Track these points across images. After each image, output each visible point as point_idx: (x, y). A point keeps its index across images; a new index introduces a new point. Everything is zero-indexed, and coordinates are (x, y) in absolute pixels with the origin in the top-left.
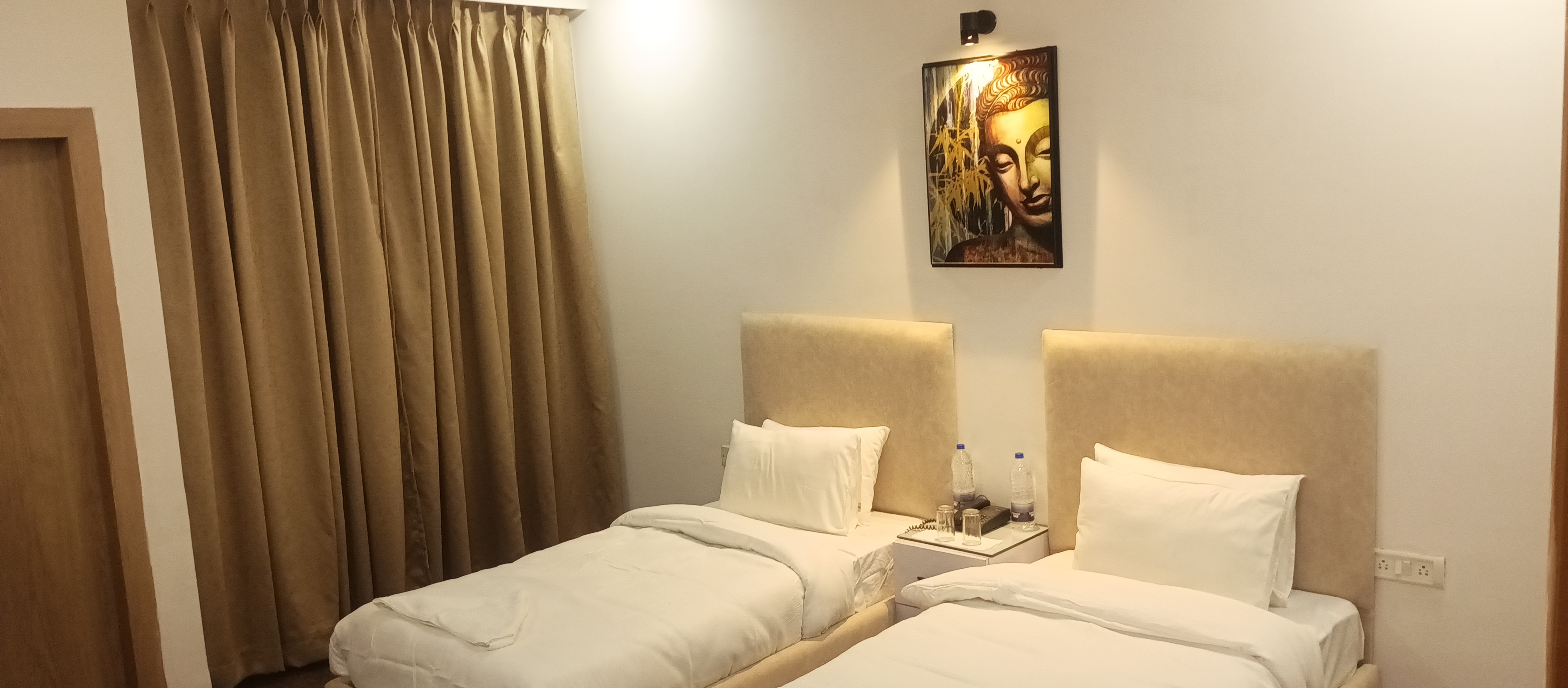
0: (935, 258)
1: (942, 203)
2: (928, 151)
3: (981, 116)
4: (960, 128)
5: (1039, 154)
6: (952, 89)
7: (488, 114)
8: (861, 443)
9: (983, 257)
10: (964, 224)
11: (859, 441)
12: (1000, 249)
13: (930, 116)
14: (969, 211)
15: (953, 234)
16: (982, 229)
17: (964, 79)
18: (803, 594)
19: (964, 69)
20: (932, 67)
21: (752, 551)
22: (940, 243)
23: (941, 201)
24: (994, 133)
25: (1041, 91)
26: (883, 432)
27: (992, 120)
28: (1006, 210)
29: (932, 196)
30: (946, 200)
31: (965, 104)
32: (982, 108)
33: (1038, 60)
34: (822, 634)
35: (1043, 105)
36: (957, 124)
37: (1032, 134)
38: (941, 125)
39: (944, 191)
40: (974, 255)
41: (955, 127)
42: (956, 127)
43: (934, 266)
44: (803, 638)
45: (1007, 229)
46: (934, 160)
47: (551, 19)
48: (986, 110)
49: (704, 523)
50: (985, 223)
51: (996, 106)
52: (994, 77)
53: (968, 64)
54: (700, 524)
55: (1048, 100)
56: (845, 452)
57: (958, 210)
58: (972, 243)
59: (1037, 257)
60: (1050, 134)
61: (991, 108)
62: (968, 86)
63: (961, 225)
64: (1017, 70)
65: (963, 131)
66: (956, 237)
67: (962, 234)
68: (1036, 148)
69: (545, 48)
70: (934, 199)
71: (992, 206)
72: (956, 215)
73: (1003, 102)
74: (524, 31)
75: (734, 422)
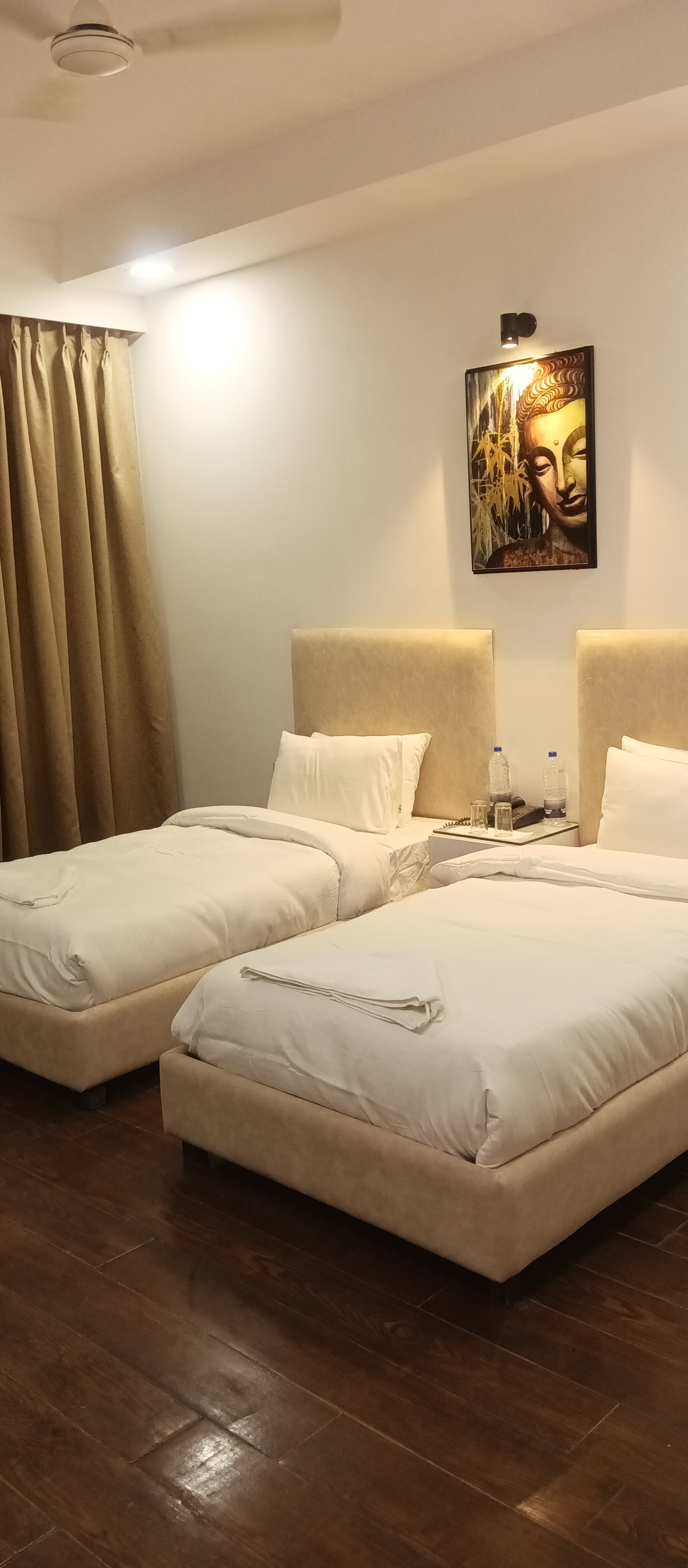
0: (476, 564)
1: (483, 509)
2: (470, 458)
3: (521, 420)
4: (501, 432)
5: (575, 455)
6: (493, 393)
7: (46, 432)
8: (402, 746)
9: (522, 561)
10: (504, 529)
11: (400, 745)
12: (538, 552)
13: (472, 422)
14: (508, 515)
15: (494, 539)
16: (521, 533)
17: (505, 382)
18: (339, 877)
19: (505, 373)
20: (475, 372)
21: (293, 841)
22: (481, 549)
23: (482, 506)
24: (533, 436)
25: (579, 390)
26: (424, 738)
27: (532, 423)
28: (544, 512)
29: (474, 502)
30: (487, 505)
31: (506, 408)
32: (522, 412)
33: (576, 360)
34: (356, 916)
35: (580, 405)
36: (498, 428)
37: (568, 435)
38: (483, 431)
39: (485, 496)
40: (513, 559)
41: (496, 432)
42: (498, 432)
43: (475, 572)
44: (338, 919)
45: (544, 532)
46: (476, 466)
47: (111, 342)
48: (526, 413)
49: (249, 818)
50: (524, 527)
51: (535, 409)
52: (533, 380)
53: (508, 368)
54: (245, 819)
55: (584, 399)
56: (387, 755)
57: (498, 515)
58: (511, 548)
59: (572, 557)
60: (586, 434)
61: (530, 410)
62: (509, 390)
63: (502, 530)
64: (554, 371)
65: (503, 436)
66: (496, 542)
67: (503, 540)
68: (573, 448)
69: (104, 369)
70: (476, 505)
71: (530, 509)
72: (497, 521)
73: (542, 403)
74: (83, 351)
75: (283, 732)
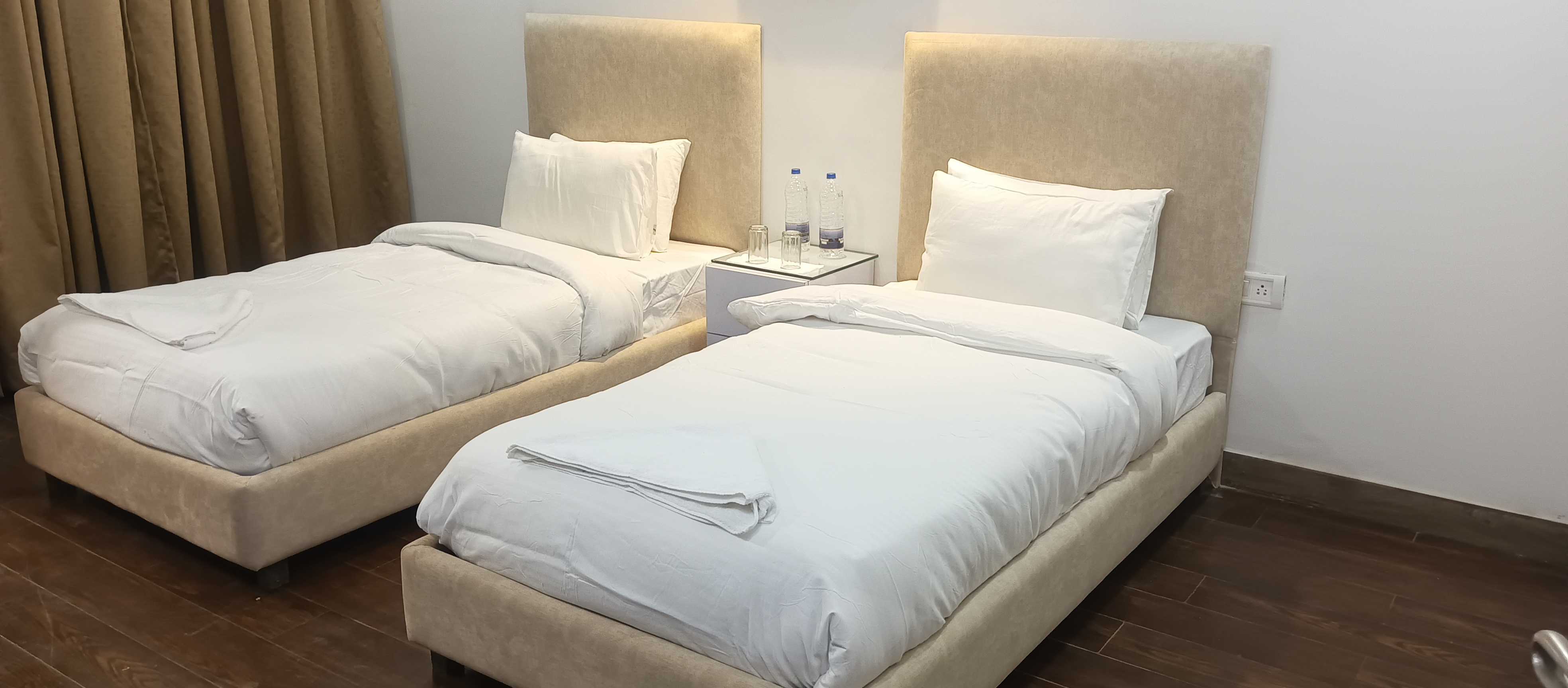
8: (657, 158)
11: (654, 156)
18: (582, 312)
21: (529, 267)
26: (683, 146)
34: (603, 355)
44: (581, 359)
49: (476, 238)
54: (471, 239)
56: (639, 168)
75: (516, 133)
